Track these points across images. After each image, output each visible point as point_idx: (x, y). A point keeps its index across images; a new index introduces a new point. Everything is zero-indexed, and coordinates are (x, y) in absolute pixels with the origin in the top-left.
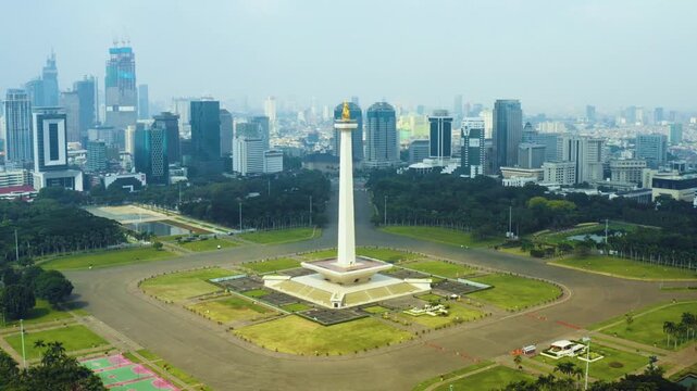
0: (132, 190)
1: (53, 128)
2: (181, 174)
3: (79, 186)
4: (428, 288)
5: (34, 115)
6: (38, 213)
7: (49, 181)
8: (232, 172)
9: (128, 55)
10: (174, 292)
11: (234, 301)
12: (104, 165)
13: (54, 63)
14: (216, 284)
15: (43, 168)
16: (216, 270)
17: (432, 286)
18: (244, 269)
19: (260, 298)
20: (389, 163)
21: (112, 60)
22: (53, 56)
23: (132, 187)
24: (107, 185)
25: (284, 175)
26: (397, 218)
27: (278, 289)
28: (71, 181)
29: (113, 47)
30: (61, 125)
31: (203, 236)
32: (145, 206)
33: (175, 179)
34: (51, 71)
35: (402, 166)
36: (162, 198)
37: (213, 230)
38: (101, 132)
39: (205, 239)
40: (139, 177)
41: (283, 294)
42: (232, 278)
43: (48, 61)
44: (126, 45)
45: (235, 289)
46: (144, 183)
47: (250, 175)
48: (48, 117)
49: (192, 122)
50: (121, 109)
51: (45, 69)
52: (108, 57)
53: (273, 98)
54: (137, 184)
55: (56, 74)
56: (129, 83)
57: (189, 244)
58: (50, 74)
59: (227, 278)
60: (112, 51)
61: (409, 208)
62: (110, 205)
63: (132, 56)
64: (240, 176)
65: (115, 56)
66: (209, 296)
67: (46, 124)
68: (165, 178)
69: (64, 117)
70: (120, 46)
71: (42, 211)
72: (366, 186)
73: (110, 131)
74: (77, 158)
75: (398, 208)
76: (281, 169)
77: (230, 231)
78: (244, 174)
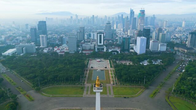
0: (116, 54)
3: (105, 51)
23: (116, 53)
28: (103, 49)
30: (102, 35)
33: (131, 51)
40: (118, 50)
46: (119, 52)
48: (99, 33)
67: (99, 35)
69: (103, 33)
76: (165, 50)
78: (151, 51)
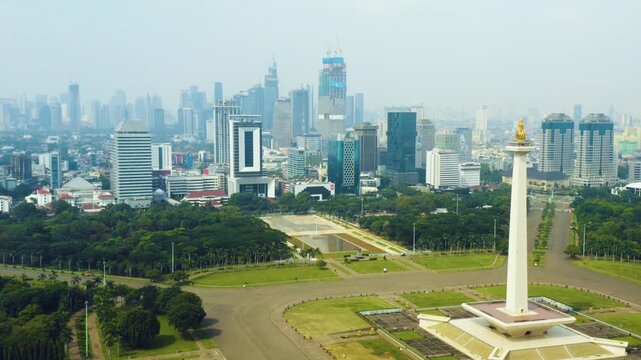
0: (321, 199)
1: (249, 137)
2: (372, 185)
3: (271, 193)
4: (623, 353)
5: (231, 123)
6: (218, 221)
7: (242, 187)
8: (425, 185)
9: (340, 65)
10: (317, 325)
11: (377, 344)
12: (303, 172)
13: (275, 71)
14: (364, 317)
15: (238, 174)
16: (372, 299)
17: (628, 350)
18: (402, 300)
19: (409, 342)
20: (603, 181)
21: (325, 70)
22: (275, 64)
23: (321, 196)
24: (296, 194)
25: (480, 190)
26: (598, 250)
27: (432, 332)
28: (263, 188)
29: (326, 56)
30: (256, 133)
31: (373, 255)
32: (327, 216)
33: (365, 189)
34: (272, 79)
35: (618, 185)
36: (347, 209)
37: (386, 249)
38: (308, 139)
39: (375, 259)
40: (329, 186)
41: (437, 340)
42: (385, 311)
43: (270, 69)
44: (338, 56)
45: (385, 326)
46: (333, 193)
47: (443, 190)
48: (245, 125)
49: (388, 133)
50: (331, 117)
51: (266, 76)
52: (322, 67)
53: (485, 107)
54: (326, 193)
55: (277, 82)
56: (340, 92)
57: (354, 264)
58: (272, 82)
59: (380, 312)
60: (325, 61)
61: (615, 239)
62: (295, 213)
63: (344, 65)
64: (433, 189)
65: (327, 66)
66: (351, 334)
67: (242, 132)
68: (355, 189)
69: (259, 125)
70: (332, 56)
71: (222, 219)
72: (571, 206)
73: (316, 139)
74: (283, 163)
75: (601, 238)
76: (477, 183)
77: (404, 251)
78: (437, 187)
